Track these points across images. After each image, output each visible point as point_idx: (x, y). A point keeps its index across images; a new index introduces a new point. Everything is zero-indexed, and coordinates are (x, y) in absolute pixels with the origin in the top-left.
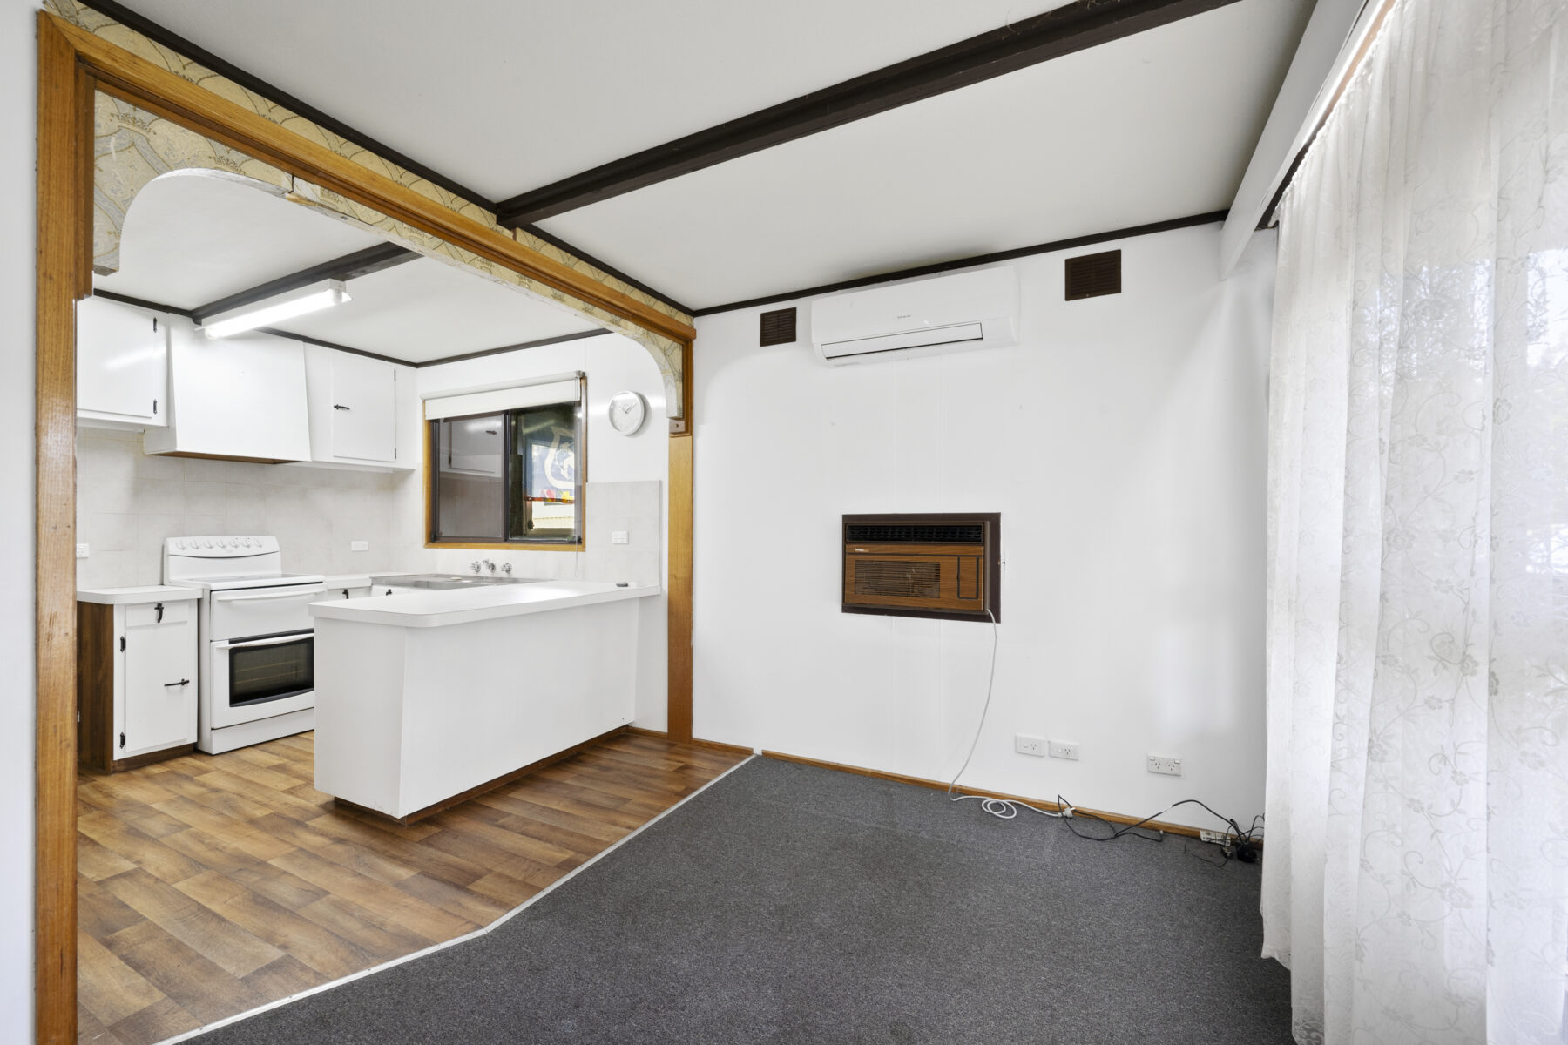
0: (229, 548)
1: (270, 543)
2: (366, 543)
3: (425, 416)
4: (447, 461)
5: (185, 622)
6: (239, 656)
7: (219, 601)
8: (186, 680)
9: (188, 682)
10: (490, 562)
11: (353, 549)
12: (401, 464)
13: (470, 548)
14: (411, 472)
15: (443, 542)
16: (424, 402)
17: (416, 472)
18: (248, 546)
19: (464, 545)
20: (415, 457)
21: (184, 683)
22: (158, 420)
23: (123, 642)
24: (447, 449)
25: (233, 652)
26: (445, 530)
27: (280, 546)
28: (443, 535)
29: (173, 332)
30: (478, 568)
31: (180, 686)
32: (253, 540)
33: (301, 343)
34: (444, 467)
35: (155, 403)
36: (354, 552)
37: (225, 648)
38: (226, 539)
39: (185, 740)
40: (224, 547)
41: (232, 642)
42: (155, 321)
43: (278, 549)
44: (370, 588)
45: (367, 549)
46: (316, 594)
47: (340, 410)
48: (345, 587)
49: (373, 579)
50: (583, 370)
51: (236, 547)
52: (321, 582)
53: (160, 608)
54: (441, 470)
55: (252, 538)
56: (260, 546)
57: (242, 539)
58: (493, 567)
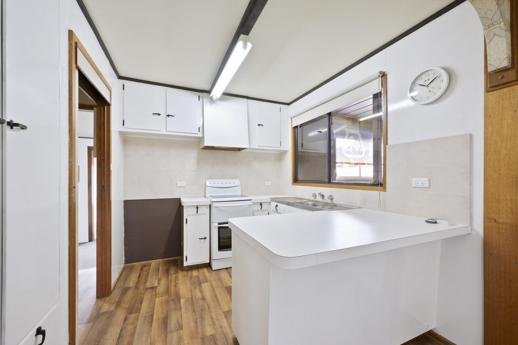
0: (224, 184)
1: (237, 182)
2: (270, 182)
3: (292, 126)
4: (301, 146)
5: (206, 214)
6: (221, 230)
7: (215, 206)
8: (206, 237)
9: (206, 238)
10: (321, 194)
11: (266, 185)
12: (283, 148)
13: (312, 186)
14: (287, 151)
15: (300, 182)
16: (292, 118)
17: (288, 151)
18: (230, 183)
19: (309, 184)
20: (288, 146)
21: (205, 238)
22: (200, 135)
23: (186, 220)
24: (301, 142)
25: (219, 228)
26: (300, 177)
27: (241, 183)
28: (299, 179)
29: (204, 100)
30: (315, 196)
31: (204, 239)
32: (232, 181)
33: (246, 99)
34: (300, 149)
35: (199, 128)
36: (266, 186)
37: (216, 227)
38: (224, 181)
39: (205, 261)
40: (222, 183)
41: (219, 224)
42: (199, 97)
43: (239, 184)
44: (270, 203)
45: (271, 185)
46: (249, 205)
47: (260, 126)
48: (261, 202)
49: (271, 199)
50: (384, 71)
51: (226, 183)
52: (251, 200)
53: (197, 208)
54: (298, 150)
55: (232, 180)
56: (234, 183)
57: (228, 180)
58: (323, 196)
